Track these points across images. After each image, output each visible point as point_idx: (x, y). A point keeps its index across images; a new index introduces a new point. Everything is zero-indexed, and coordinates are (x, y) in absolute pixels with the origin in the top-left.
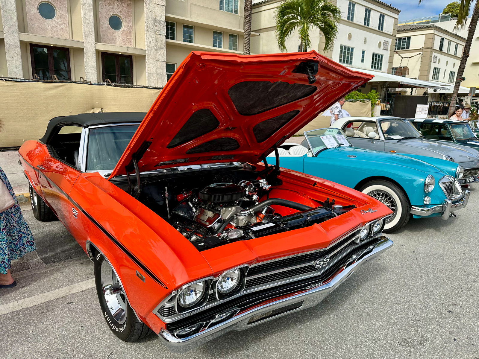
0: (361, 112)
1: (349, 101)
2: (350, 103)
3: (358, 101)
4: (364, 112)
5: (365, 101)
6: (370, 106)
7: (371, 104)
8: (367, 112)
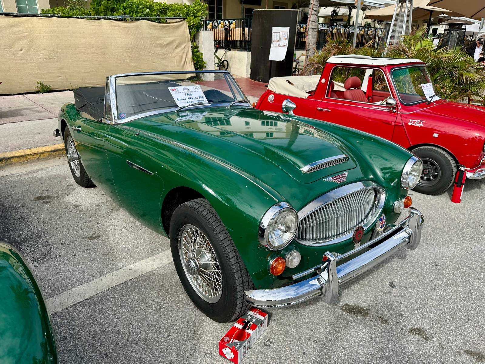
0: (159, 42)
1: (110, 19)
2: (114, 24)
3: (143, 20)
4: (166, 43)
5: (168, 21)
6: (184, 31)
7: (188, 28)
8: (177, 42)
